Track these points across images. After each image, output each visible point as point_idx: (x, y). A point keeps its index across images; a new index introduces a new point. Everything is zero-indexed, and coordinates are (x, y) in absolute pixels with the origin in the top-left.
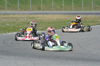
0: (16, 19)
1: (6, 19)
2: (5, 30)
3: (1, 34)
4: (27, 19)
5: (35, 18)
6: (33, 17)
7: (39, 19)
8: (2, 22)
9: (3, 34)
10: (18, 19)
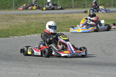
0: (46, 19)
1: (35, 19)
2: (24, 32)
3: (19, 37)
4: (60, 19)
5: (69, 17)
6: (68, 17)
7: (73, 18)
8: (29, 23)
9: (22, 36)
10: (49, 19)
